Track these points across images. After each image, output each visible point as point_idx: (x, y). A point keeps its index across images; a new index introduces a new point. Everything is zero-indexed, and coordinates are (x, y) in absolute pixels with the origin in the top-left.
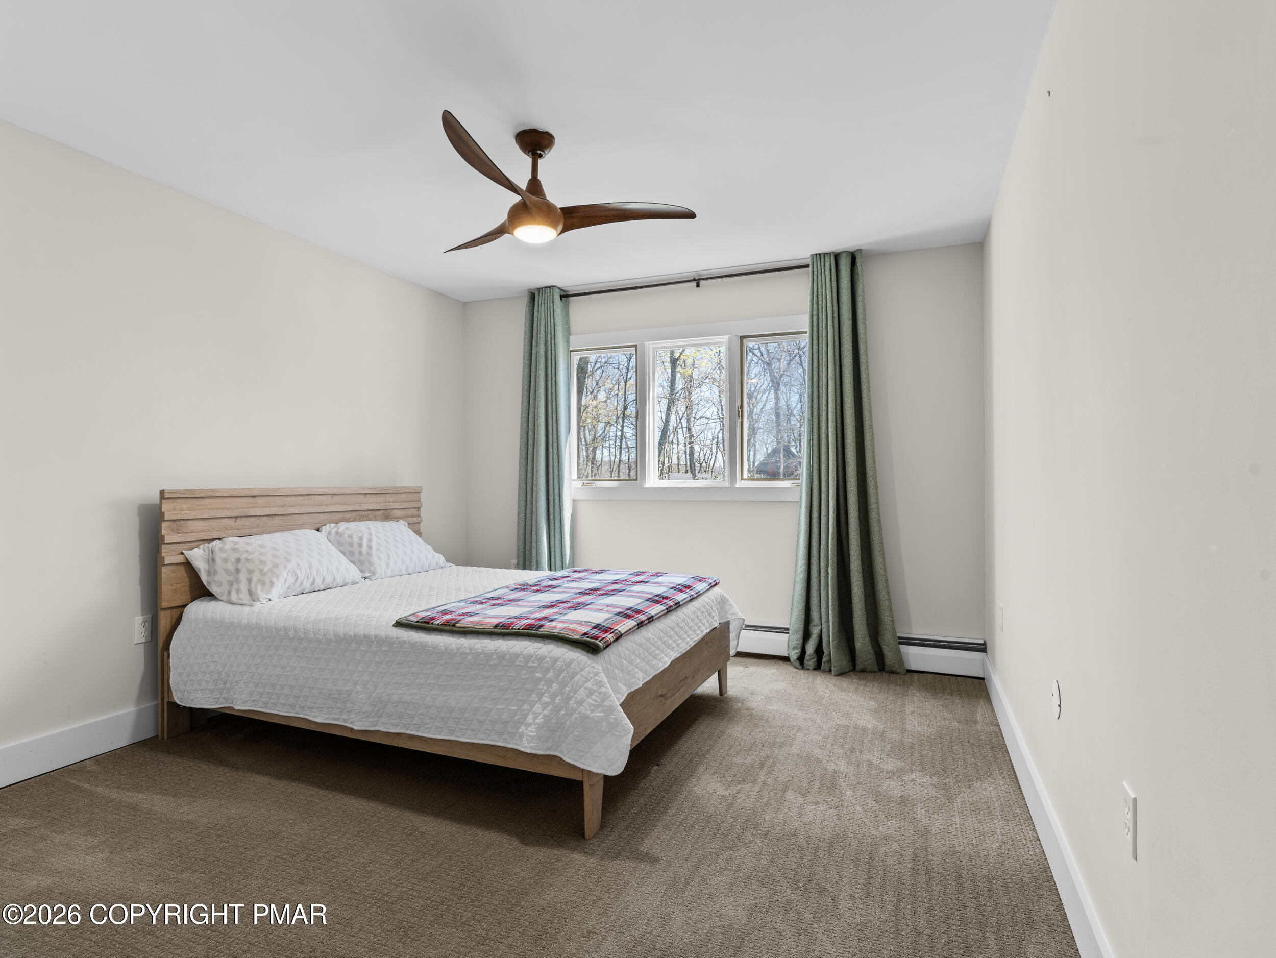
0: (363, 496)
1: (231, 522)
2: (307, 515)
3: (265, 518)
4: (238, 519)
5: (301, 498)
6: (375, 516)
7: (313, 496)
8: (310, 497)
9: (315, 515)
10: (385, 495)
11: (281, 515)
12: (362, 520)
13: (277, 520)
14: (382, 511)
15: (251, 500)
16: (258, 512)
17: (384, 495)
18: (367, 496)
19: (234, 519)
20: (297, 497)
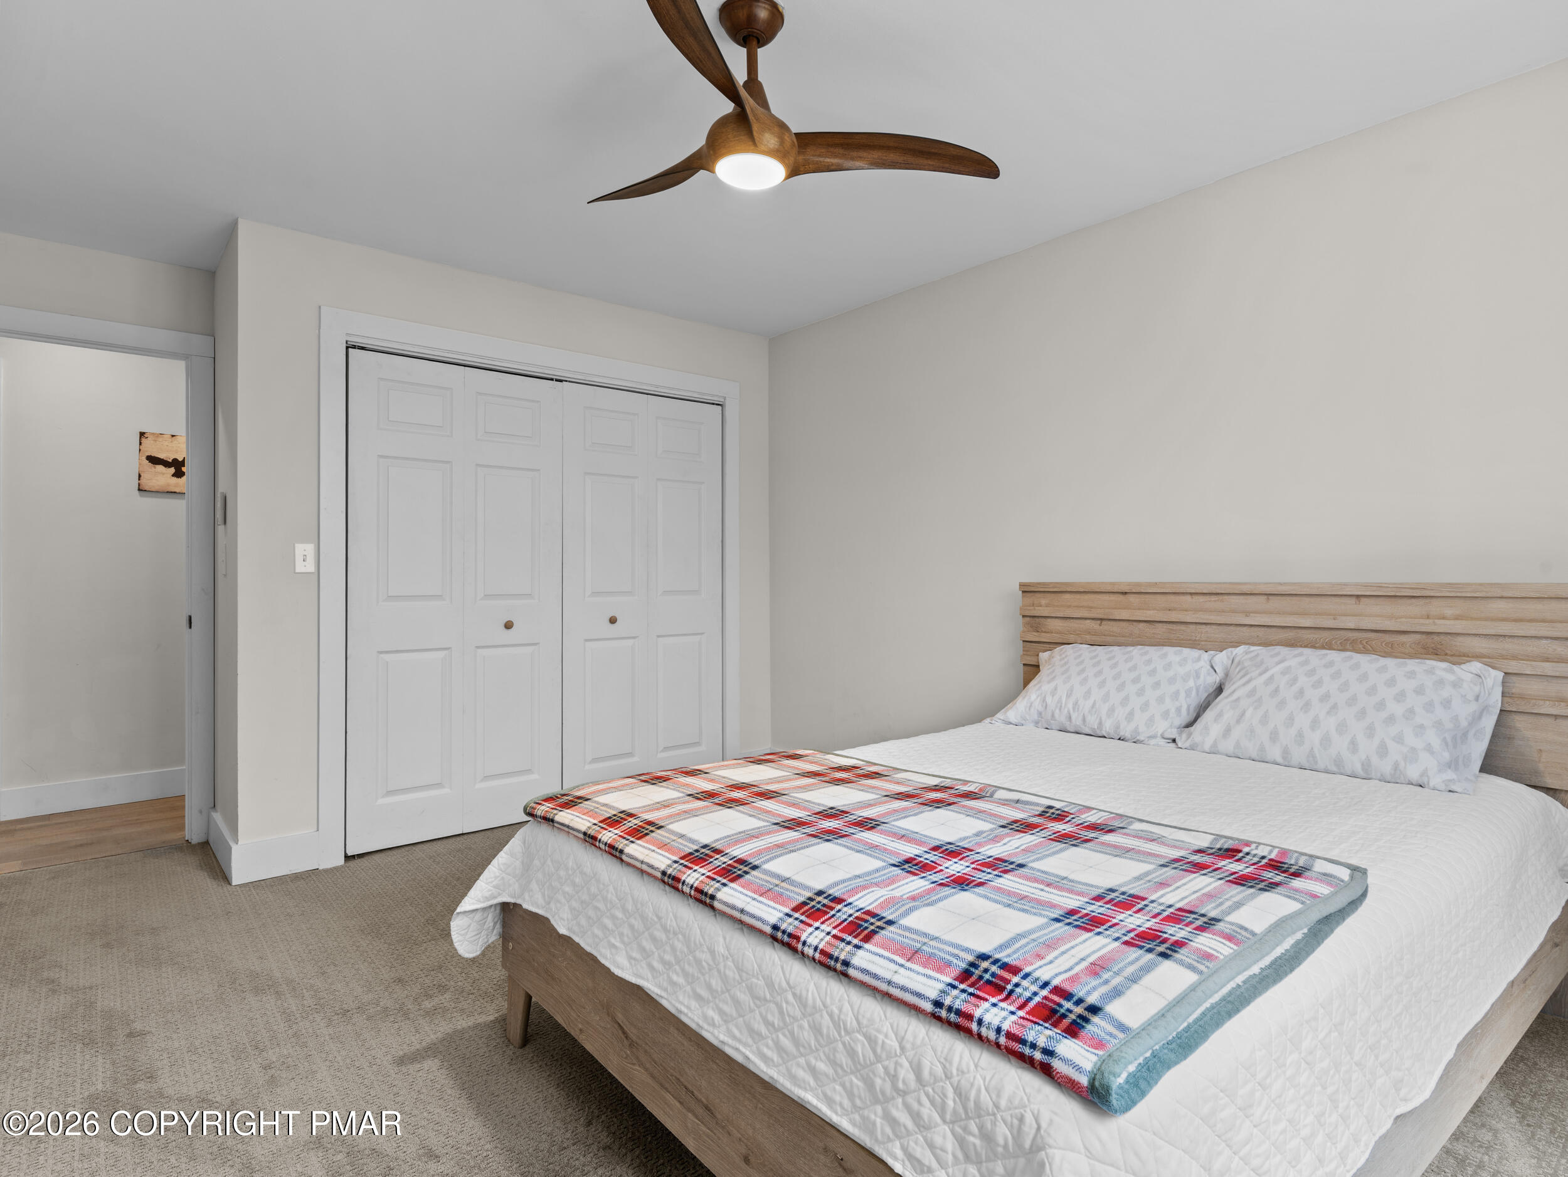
0: (1353, 600)
1: (1094, 625)
2: (1214, 627)
3: (1142, 625)
4: (1104, 623)
5: (1201, 599)
6: (1392, 645)
7: (1226, 597)
8: (1221, 597)
9: (1232, 628)
10: (1428, 600)
11: (1166, 622)
12: (1348, 647)
13: (1161, 629)
14: (1418, 636)
15: (1121, 597)
16: (1125, 615)
17: (1421, 602)
18: (1363, 600)
19: (1099, 622)
20: (1196, 598)
